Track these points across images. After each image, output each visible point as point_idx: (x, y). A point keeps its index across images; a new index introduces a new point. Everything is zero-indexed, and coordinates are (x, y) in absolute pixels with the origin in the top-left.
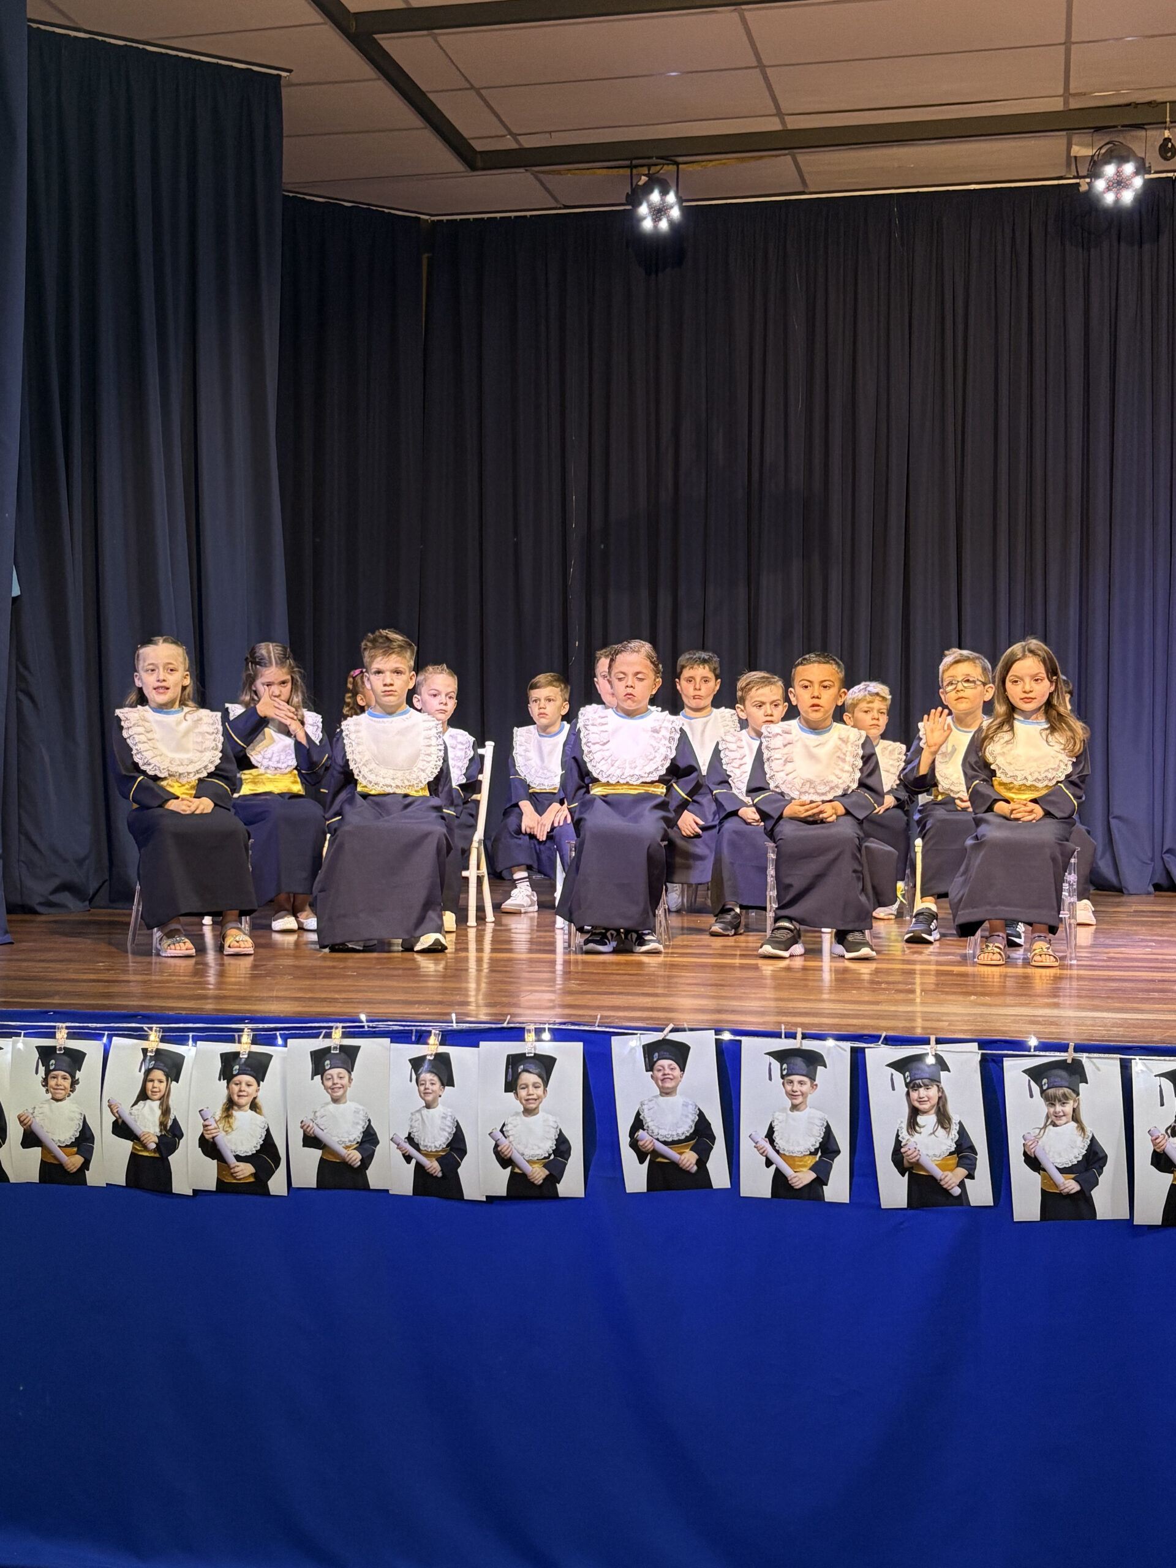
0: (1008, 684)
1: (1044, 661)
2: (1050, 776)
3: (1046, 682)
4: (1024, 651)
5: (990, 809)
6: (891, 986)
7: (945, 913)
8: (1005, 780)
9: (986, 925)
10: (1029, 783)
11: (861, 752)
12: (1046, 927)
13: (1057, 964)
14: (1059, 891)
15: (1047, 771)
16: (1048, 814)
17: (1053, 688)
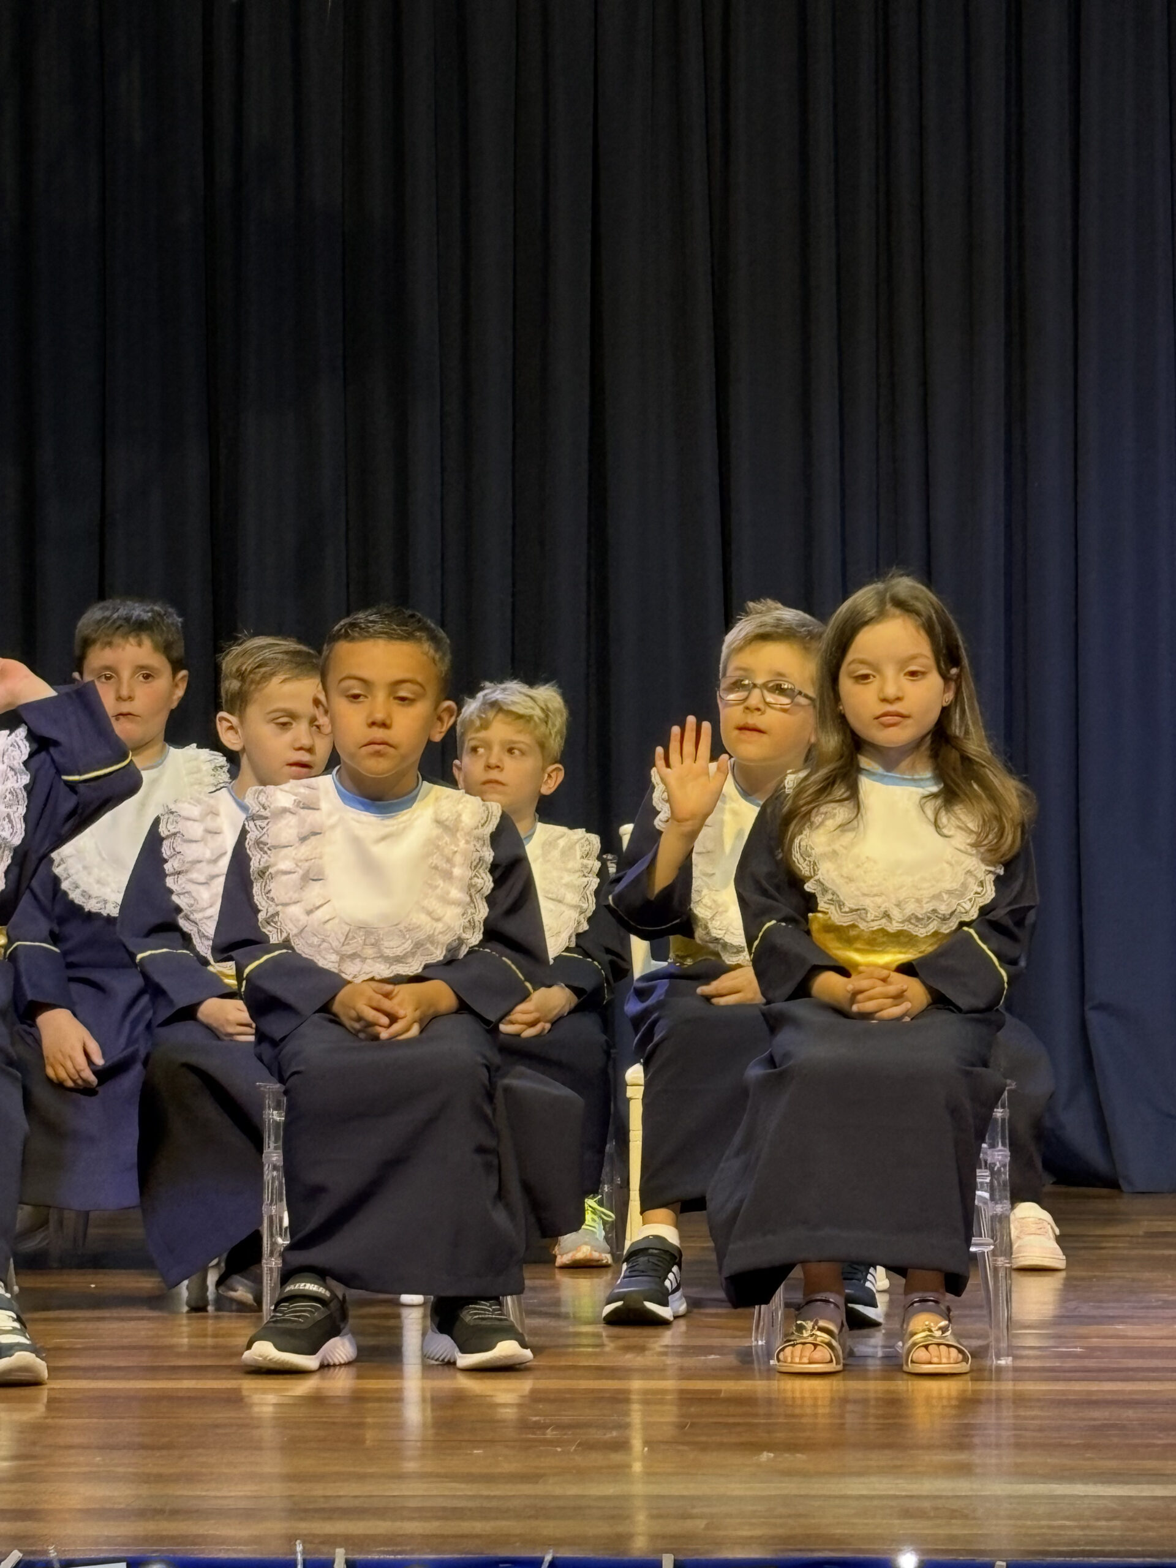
0: (846, 684)
1: (929, 629)
2: (943, 909)
3: (934, 680)
4: (882, 603)
5: (803, 990)
6: (569, 1435)
7: (702, 1247)
8: (837, 918)
9: (797, 1273)
10: (894, 927)
11: (489, 855)
12: (937, 1278)
13: (964, 1367)
14: (968, 1187)
15: (937, 897)
16: (939, 1001)
17: (950, 696)
